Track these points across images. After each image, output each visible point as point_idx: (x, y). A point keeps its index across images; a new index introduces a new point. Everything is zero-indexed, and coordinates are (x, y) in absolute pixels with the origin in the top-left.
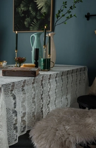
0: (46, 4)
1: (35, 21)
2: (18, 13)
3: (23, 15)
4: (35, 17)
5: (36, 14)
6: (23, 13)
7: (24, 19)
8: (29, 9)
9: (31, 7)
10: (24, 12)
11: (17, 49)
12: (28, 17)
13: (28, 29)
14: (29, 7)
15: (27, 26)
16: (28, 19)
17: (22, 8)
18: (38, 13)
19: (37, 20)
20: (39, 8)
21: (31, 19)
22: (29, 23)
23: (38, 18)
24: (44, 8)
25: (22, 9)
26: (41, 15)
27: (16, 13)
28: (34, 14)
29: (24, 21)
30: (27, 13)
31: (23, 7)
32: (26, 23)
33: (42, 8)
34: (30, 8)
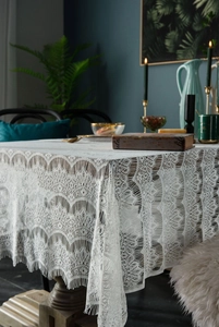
1: (188, 36)
2: (152, 21)
3: (162, 25)
4: (190, 28)
5: (192, 20)
6: (161, 21)
7: (163, 33)
8: (174, 10)
9: (181, 4)
10: (164, 19)
11: (146, 99)
12: (173, 29)
13: (173, 57)
14: (175, 5)
15: (171, 51)
16: (173, 34)
17: (160, 9)
18: (197, 18)
19: (194, 33)
20: (198, 6)
21: (179, 32)
22: (174, 43)
23: (197, 29)
24: (209, 5)
25: (160, 11)
26: (203, 19)
27: (147, 22)
28: (186, 20)
29: (164, 38)
30: (170, 20)
31: (163, 7)
32: (167, 43)
33: (205, 4)
34: (178, 8)
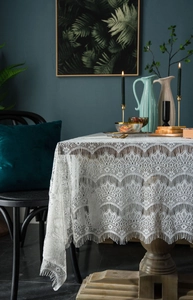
0: (127, 26)
1: (105, 56)
2: (67, 40)
3: (78, 45)
4: (106, 50)
5: (108, 43)
6: (78, 41)
7: (80, 51)
8: (91, 34)
9: (97, 30)
10: (80, 39)
12: (90, 49)
13: (91, 71)
14: (91, 30)
15: (88, 66)
16: (90, 53)
17: (76, 31)
18: (112, 43)
19: (109, 54)
20: (113, 34)
21: (96, 52)
22: (92, 60)
23: (112, 51)
24: (122, 35)
25: (77, 33)
26: (118, 45)
27: (62, 41)
28: (103, 43)
29: (81, 56)
30: (87, 42)
31: (78, 30)
32: (84, 60)
33: (119, 34)
34: (94, 33)
